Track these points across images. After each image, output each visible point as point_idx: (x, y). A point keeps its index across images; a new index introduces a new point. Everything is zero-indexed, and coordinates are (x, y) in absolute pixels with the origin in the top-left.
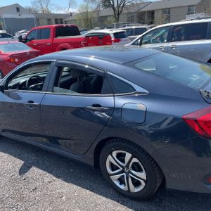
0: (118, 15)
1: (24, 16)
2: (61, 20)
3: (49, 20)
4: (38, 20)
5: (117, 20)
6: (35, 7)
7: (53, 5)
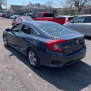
0: (80, 10)
1: (41, 8)
2: (56, 10)
3: (51, 10)
4: (46, 10)
5: (79, 12)
6: (46, 5)
7: (54, 4)
